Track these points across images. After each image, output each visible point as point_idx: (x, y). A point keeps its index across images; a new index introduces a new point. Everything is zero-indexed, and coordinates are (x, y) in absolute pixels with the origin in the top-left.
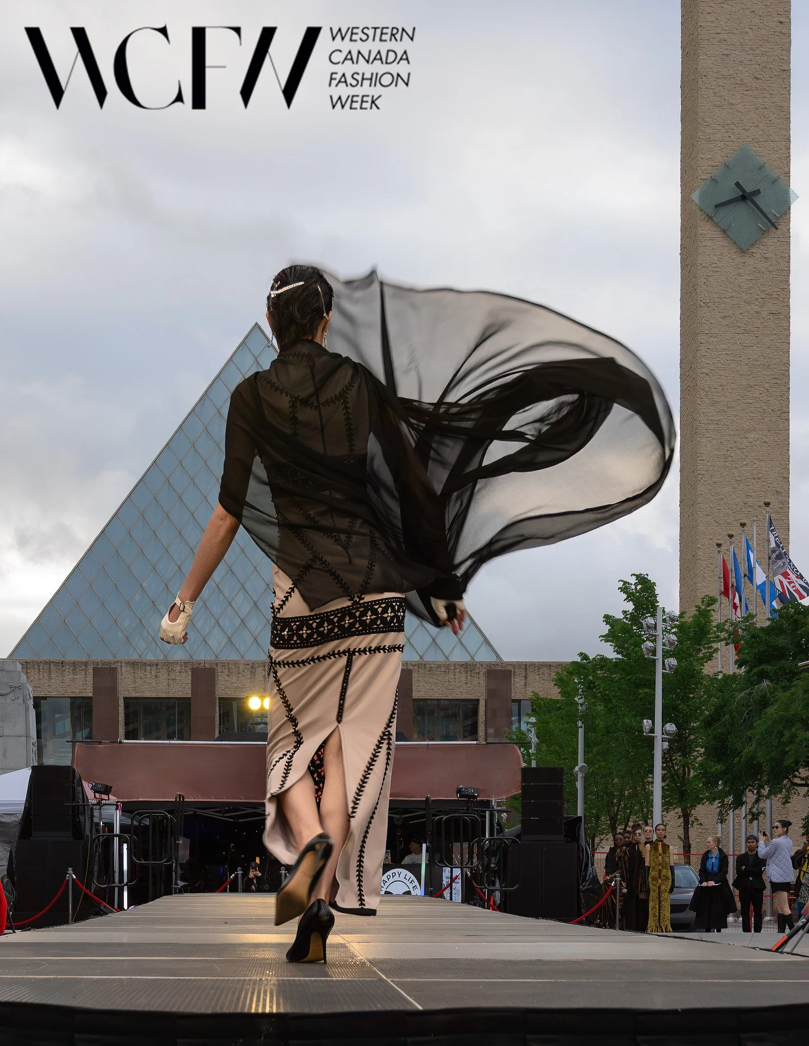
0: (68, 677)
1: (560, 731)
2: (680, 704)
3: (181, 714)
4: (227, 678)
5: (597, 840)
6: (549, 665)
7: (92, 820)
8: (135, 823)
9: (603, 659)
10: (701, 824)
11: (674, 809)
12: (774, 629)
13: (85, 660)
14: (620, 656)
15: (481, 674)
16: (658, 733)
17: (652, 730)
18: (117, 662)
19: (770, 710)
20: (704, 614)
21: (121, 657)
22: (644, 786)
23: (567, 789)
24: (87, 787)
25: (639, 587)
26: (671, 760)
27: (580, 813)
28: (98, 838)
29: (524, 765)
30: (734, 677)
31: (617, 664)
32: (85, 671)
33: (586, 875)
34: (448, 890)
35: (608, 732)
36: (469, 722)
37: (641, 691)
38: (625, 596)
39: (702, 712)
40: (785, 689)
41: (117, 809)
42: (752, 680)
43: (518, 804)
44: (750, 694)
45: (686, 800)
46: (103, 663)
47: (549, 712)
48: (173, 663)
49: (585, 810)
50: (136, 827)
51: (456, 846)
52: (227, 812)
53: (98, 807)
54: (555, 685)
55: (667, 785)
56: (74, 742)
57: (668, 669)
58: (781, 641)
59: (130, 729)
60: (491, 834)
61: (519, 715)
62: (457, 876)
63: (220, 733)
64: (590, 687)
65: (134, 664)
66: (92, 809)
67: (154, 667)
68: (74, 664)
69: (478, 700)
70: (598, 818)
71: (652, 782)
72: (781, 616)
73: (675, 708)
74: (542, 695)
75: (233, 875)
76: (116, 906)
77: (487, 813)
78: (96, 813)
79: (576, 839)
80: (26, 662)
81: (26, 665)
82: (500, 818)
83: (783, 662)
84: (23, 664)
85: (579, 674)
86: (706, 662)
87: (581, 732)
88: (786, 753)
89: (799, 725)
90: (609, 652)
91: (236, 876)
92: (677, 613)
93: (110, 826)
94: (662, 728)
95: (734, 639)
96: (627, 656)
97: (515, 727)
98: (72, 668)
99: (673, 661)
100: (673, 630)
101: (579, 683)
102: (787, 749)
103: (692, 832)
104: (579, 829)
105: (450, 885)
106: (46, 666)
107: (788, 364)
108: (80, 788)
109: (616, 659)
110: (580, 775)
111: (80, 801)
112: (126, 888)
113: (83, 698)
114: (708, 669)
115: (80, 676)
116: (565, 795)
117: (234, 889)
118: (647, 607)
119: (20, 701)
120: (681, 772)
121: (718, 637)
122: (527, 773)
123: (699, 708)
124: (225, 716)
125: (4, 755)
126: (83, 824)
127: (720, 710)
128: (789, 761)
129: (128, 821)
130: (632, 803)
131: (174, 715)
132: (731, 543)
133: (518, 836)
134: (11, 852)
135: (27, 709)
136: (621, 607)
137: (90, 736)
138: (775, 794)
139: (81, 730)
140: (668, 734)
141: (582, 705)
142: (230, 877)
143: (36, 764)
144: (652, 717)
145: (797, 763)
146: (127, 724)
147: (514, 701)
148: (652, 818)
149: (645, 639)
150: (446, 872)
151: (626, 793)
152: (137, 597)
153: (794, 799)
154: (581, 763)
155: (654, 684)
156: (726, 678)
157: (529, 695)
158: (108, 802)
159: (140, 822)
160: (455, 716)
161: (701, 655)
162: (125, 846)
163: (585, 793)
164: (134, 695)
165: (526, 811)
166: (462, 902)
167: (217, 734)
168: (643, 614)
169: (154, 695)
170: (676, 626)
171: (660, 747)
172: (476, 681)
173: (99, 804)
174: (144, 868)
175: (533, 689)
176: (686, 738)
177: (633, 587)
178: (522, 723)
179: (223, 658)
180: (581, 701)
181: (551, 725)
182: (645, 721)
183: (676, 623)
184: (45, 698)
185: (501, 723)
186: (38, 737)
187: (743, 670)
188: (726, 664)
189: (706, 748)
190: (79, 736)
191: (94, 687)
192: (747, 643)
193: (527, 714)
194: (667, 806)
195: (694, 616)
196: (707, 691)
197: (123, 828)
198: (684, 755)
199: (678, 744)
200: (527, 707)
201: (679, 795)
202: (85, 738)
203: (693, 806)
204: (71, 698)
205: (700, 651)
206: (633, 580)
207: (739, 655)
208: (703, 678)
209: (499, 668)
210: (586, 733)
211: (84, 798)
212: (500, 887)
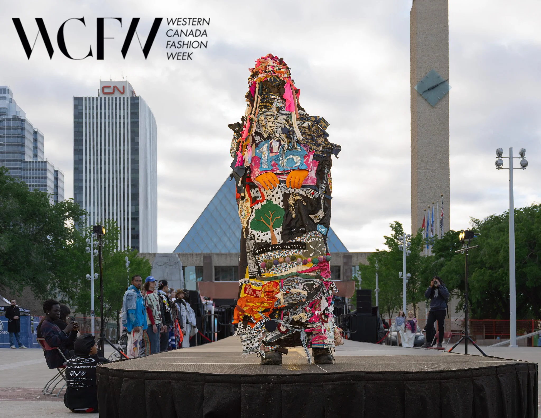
0: (195, 259)
1: (370, 276)
3: (235, 272)
5: (383, 315)
6: (365, 254)
8: (220, 311)
9: (384, 251)
10: (420, 309)
11: (410, 304)
12: (445, 240)
13: (200, 252)
14: (390, 250)
15: (341, 257)
16: (404, 277)
17: (402, 276)
18: (212, 254)
19: (443, 268)
20: (419, 235)
21: (213, 252)
22: (399, 295)
23: (372, 297)
24: (202, 298)
25: (397, 226)
26: (409, 287)
27: (377, 306)
29: (357, 289)
30: (431, 257)
31: (389, 254)
32: (201, 257)
35: (386, 276)
36: (337, 274)
37: (398, 262)
38: (392, 229)
39: (420, 269)
40: (449, 261)
41: (213, 305)
42: (437, 258)
43: (355, 303)
44: (437, 263)
45: (414, 300)
46: (207, 254)
47: (366, 270)
48: (232, 254)
49: (379, 304)
50: (220, 312)
54: (367, 260)
55: (408, 295)
56: (197, 282)
57: (407, 254)
58: (447, 244)
59: (217, 277)
60: (346, 313)
61: (355, 271)
64: (380, 261)
65: (218, 254)
67: (225, 255)
68: (197, 255)
69: (340, 266)
70: (383, 307)
71: (402, 294)
72: (447, 235)
73: (410, 268)
74: (363, 264)
76: (213, 340)
77: (344, 306)
78: (205, 307)
81: (180, 255)
82: (349, 308)
83: (448, 251)
84: (178, 255)
85: (376, 256)
86: (421, 252)
87: (377, 277)
89: (454, 273)
90: (387, 249)
92: (411, 234)
93: (210, 312)
94: (406, 274)
95: (430, 243)
96: (393, 249)
97: (353, 275)
99: (409, 252)
100: (409, 241)
101: (376, 260)
103: (417, 312)
106: (187, 255)
107: (448, 146)
110: (377, 292)
111: (200, 302)
112: (216, 334)
113: (200, 267)
114: (422, 254)
115: (199, 259)
116: (372, 299)
118: (400, 233)
119: (178, 267)
120: (413, 290)
121: (425, 243)
122: (358, 291)
127: (426, 268)
129: (217, 310)
130: (395, 302)
131: (232, 272)
132: (429, 210)
133: (356, 313)
135: (180, 271)
136: (391, 233)
137: (202, 280)
139: (199, 278)
140: (408, 277)
141: (377, 267)
144: (402, 271)
145: (453, 287)
146: (216, 275)
147: (353, 266)
148: (402, 307)
149: (399, 244)
151: (393, 298)
152: (219, 231)
154: (377, 288)
155: (403, 259)
156: (429, 258)
157: (359, 264)
158: (209, 303)
161: (419, 249)
162: (216, 318)
163: (378, 298)
164: (218, 265)
165: (358, 304)
168: (398, 235)
169: (225, 265)
170: (410, 239)
171: (405, 282)
172: (340, 259)
173: (206, 304)
174: (223, 326)
175: (359, 262)
176: (414, 279)
177: (395, 226)
178: (356, 274)
181: (366, 274)
182: (400, 273)
183: (411, 238)
184: (186, 267)
185: (349, 274)
186: (184, 280)
187: (434, 254)
188: (428, 252)
189: (421, 282)
190: (198, 280)
191: (204, 263)
192: (435, 245)
193: (358, 271)
194: (408, 303)
195: (416, 236)
196: (421, 262)
197: (215, 312)
198: (414, 284)
199: (412, 281)
200: (358, 268)
201: (412, 299)
202: (201, 281)
203: (417, 303)
204: (196, 267)
205: (419, 247)
206: (394, 223)
207: (433, 249)
208: (420, 257)
209: (348, 255)
210: (379, 277)
211: (201, 302)
212: (349, 332)
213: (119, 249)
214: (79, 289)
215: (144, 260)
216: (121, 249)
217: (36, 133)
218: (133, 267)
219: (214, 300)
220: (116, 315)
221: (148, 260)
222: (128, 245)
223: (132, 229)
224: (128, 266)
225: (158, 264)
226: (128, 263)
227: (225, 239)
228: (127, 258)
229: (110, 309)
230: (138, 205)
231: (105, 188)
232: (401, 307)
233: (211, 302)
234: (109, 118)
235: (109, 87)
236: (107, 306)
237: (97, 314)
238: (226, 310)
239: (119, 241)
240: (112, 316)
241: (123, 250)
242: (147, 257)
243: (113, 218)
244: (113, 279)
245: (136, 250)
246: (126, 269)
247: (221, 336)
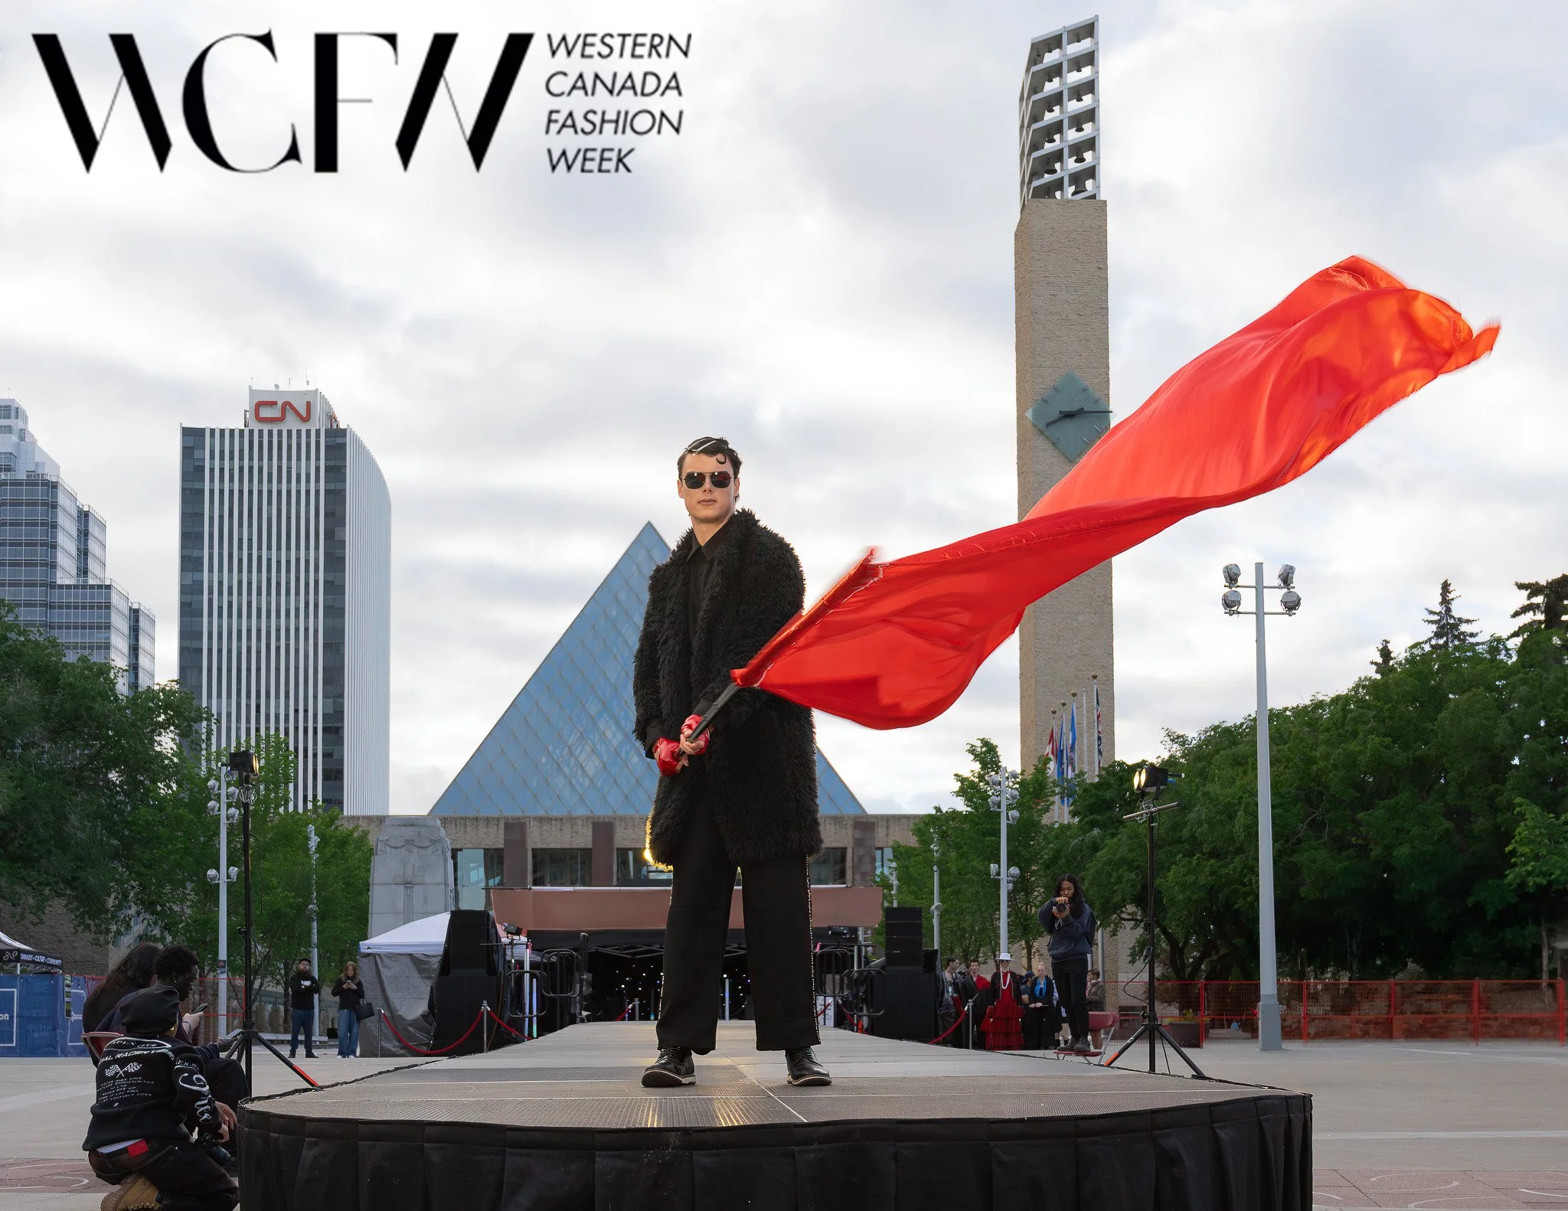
0: (482, 830)
1: (919, 875)
2: (1021, 851)
3: (583, 862)
4: (624, 831)
6: (908, 817)
7: (505, 958)
8: (544, 960)
9: (954, 812)
10: (1042, 955)
11: (1018, 941)
12: (1102, 785)
13: (496, 816)
14: (969, 809)
15: (849, 825)
16: (1003, 876)
17: (998, 874)
18: (526, 818)
19: (1099, 854)
20: (1041, 770)
21: (528, 814)
22: (992, 920)
23: (925, 926)
24: (500, 929)
25: (984, 749)
26: (1015, 899)
27: (936, 947)
28: (510, 975)
29: (886, 904)
30: (1069, 826)
31: (967, 816)
32: (498, 825)
33: (942, 1000)
34: (822, 1016)
35: (960, 874)
36: (838, 867)
37: (988, 839)
38: (973, 757)
39: (1041, 856)
40: (1113, 835)
41: (527, 948)
42: (1084, 829)
43: (882, 939)
44: (1083, 840)
45: (1029, 933)
46: (513, 819)
47: (909, 858)
48: (576, 818)
49: (941, 944)
50: (545, 964)
51: (829, 977)
52: (625, 949)
53: (510, 947)
54: (913, 835)
55: (1012, 921)
56: (487, 889)
57: (1011, 819)
58: (1109, 794)
59: (538, 876)
61: (882, 861)
62: (829, 1004)
63: (618, 879)
64: (944, 836)
65: (540, 820)
66: (505, 949)
67: (559, 822)
68: (488, 820)
69: (845, 849)
70: (952, 951)
71: (999, 919)
72: (1108, 773)
73: (1018, 854)
74: (902, 843)
75: (631, 1005)
76: (526, 1035)
77: (856, 948)
78: (508, 952)
79: (934, 969)
80: (444, 818)
81: (445, 821)
82: (866, 951)
83: (1110, 812)
84: (441, 820)
85: (934, 823)
86: (1044, 813)
87: (936, 875)
88: (1114, 892)
89: (1125, 867)
90: (961, 806)
91: (634, 1006)
92: (1019, 771)
93: (520, 964)
94: (1008, 870)
95: (1068, 793)
96: (976, 807)
97: (878, 872)
98: (485, 823)
99: (1015, 813)
100: (1014, 787)
101: (935, 832)
102: (1115, 888)
104: (936, 961)
105: (824, 1012)
106: (464, 821)
108: (494, 930)
109: (966, 811)
110: (936, 913)
111: (494, 942)
112: (535, 1020)
113: (495, 849)
114: (1045, 820)
115: (492, 830)
116: (924, 931)
117: (632, 1018)
118: (992, 768)
119: (440, 852)
120: (1024, 909)
121: (1054, 791)
122: (889, 912)
123: (1038, 853)
124: (623, 862)
125: (425, 902)
126: (496, 962)
127: (1057, 854)
128: (1116, 899)
129: (538, 959)
130: (982, 937)
131: (576, 863)
132: (1064, 710)
133: (883, 968)
134: (432, 987)
135: (446, 860)
136: (970, 768)
137: (501, 883)
138: (1105, 927)
139: (494, 877)
140: (1012, 877)
141: (937, 851)
142: (628, 1005)
143: (454, 909)
144: (998, 862)
145: (1124, 900)
146: (534, 872)
147: (878, 849)
149: (991, 795)
150: (820, 1000)
151: (977, 928)
152: (544, 760)
153: (1121, 933)
154: (936, 903)
155: (1000, 833)
156: (1063, 827)
157: (891, 843)
158: (519, 942)
159: (549, 960)
160: (825, 862)
161: (1040, 807)
162: (535, 980)
163: (940, 928)
164: (540, 846)
165: (889, 945)
166: (835, 1026)
167: (615, 882)
168: (988, 773)
169: (559, 846)
170: (1018, 783)
171: (1004, 889)
172: (844, 831)
173: (511, 943)
174: (553, 1001)
175: (893, 838)
176: (1028, 879)
177: (979, 749)
178: (885, 868)
179: (620, 813)
180: (935, 849)
181: (911, 869)
182: (992, 865)
183: (1018, 780)
184: (461, 850)
185: (867, 868)
186: (456, 884)
187: (1077, 820)
188: (1061, 815)
189: (1044, 888)
190: (491, 882)
191: (505, 840)
192: (1079, 797)
193: (890, 860)
194: (1012, 939)
195: (1033, 774)
196: (1045, 838)
197: (533, 965)
198: (1027, 895)
199: (1021, 886)
200: (889, 853)
201: (1022, 930)
202: (498, 885)
203: (1035, 939)
204: (484, 849)
205: (1039, 804)
206: (979, 744)
207: (1073, 807)
208: (1042, 827)
209: (864, 820)
210: (940, 876)
211: (498, 939)
212: (867, 1013)
213: (291, 809)
214: (191, 907)
215: (356, 835)
216: (296, 806)
217: (84, 516)
218: (329, 851)
219: (530, 935)
220: (282, 972)
221: (366, 833)
222: (315, 796)
223: (324, 755)
224: (313, 849)
225: (391, 843)
226: (314, 841)
227: (560, 782)
228: (311, 827)
229: (266, 957)
230: (342, 696)
231: (259, 652)
232: (995, 950)
233: (524, 939)
234: (270, 481)
235: (273, 404)
236: (260, 949)
237: (233, 969)
238: (561, 958)
239: (291, 786)
240: (272, 974)
241: (301, 810)
242: (364, 825)
243: (277, 729)
244: (275, 881)
245: (336, 809)
246: (308, 856)
247: (548, 1025)
